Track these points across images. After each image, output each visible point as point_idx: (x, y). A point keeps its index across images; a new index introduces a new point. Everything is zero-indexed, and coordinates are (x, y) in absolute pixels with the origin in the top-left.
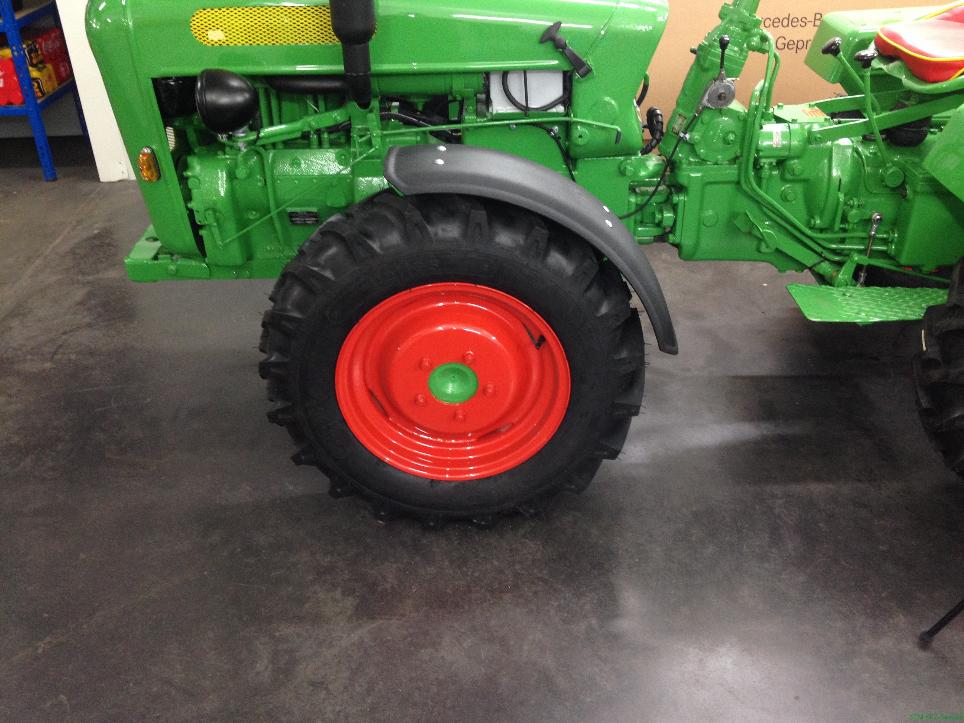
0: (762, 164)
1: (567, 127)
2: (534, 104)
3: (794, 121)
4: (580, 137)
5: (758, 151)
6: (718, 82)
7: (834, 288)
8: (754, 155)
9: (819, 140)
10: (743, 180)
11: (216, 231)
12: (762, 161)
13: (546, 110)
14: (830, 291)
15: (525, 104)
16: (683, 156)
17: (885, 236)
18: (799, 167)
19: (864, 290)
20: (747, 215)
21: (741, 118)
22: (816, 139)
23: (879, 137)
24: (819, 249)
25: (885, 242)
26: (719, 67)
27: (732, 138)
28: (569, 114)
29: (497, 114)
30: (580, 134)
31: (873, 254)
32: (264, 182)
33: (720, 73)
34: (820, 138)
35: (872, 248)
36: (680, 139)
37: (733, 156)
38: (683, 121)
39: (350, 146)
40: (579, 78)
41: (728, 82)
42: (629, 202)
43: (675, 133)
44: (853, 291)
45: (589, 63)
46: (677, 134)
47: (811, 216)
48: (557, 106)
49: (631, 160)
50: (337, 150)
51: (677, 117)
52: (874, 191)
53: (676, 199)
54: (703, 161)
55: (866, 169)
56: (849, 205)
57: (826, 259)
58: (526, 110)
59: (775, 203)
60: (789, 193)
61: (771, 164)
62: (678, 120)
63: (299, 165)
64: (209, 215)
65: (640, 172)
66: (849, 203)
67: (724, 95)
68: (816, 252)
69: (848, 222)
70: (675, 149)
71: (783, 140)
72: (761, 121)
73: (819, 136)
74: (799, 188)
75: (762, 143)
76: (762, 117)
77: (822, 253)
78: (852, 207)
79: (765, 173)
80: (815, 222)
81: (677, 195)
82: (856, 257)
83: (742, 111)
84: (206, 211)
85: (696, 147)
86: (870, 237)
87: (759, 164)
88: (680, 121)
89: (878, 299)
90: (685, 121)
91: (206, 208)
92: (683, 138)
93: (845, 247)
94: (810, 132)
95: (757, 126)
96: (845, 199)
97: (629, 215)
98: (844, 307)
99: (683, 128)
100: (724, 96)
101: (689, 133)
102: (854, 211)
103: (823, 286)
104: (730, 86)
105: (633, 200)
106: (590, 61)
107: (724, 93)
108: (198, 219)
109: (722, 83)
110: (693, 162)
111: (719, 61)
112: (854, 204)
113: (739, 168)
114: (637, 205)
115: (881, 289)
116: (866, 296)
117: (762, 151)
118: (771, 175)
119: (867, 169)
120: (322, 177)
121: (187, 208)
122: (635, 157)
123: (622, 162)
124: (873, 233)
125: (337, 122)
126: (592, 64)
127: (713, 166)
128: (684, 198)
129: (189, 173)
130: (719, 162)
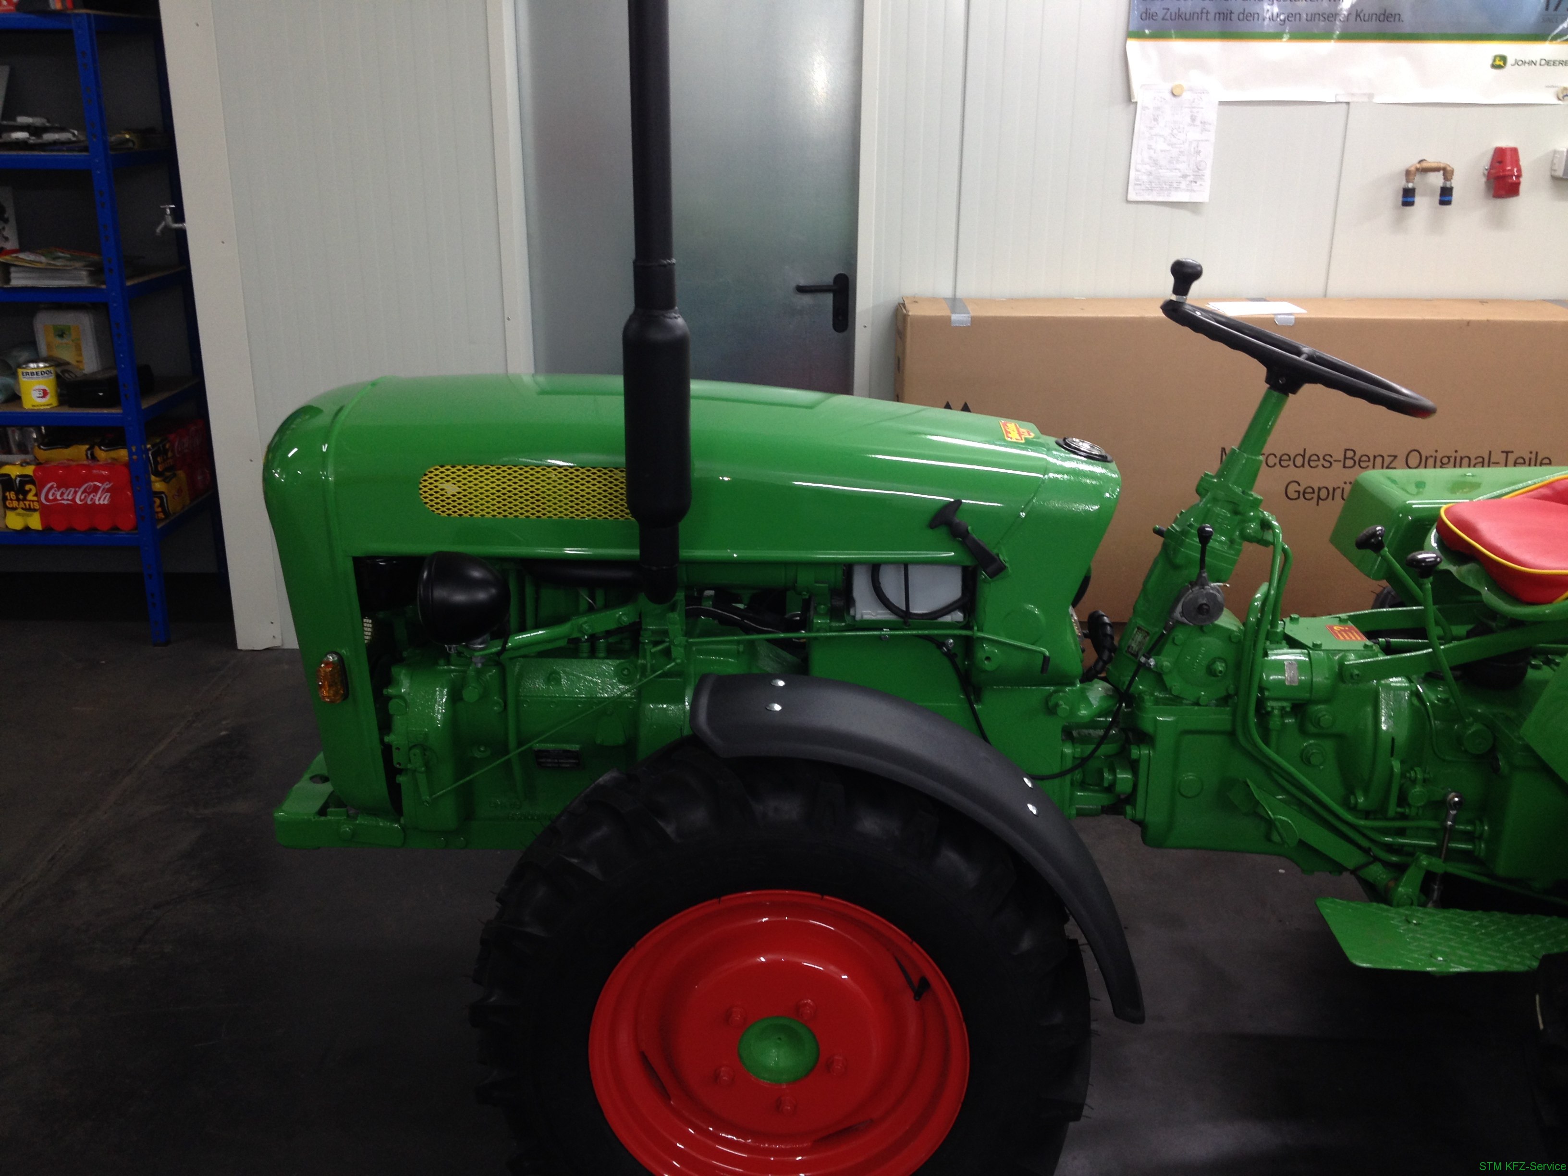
0: (1269, 709)
1: (969, 645)
2: (919, 608)
3: (1316, 647)
4: (988, 658)
5: (1261, 689)
6: (1197, 588)
7: (1392, 908)
8: (1255, 694)
9: (1356, 678)
10: (1239, 732)
11: (422, 778)
12: (1269, 704)
13: (936, 618)
14: (1385, 914)
15: (904, 609)
16: (1145, 689)
17: (1469, 828)
18: (1327, 717)
19: (1441, 915)
20: (1248, 786)
21: (1234, 640)
22: (1352, 676)
23: (1449, 675)
24: (1365, 843)
25: (1469, 837)
26: (1198, 567)
27: (1220, 669)
28: (971, 624)
29: (863, 621)
30: (988, 655)
31: (1452, 856)
32: (503, 705)
33: (1200, 576)
34: (1358, 675)
35: (1449, 845)
36: (1140, 666)
37: (1223, 693)
38: (1145, 637)
39: (637, 656)
40: (985, 577)
41: (1212, 588)
42: (1063, 754)
43: (1132, 654)
44: (1421, 916)
45: (1001, 557)
46: (1136, 655)
47: (1350, 790)
48: (953, 613)
49: (1065, 692)
50: (618, 662)
51: (1135, 632)
52: (1448, 758)
53: (1136, 753)
54: (1176, 700)
55: (1432, 722)
56: (1410, 778)
57: (1376, 859)
58: (905, 617)
59: (1292, 769)
60: (1313, 754)
61: (1283, 709)
62: (1137, 636)
63: (558, 682)
64: (415, 755)
65: (1079, 710)
66: (1408, 775)
67: (1205, 607)
68: (1359, 847)
69: (1409, 806)
70: (1133, 678)
71: (1301, 675)
72: (1265, 643)
73: (1356, 672)
74: (1329, 746)
75: (1268, 676)
76: (1267, 639)
77: (1370, 849)
78: (1414, 782)
79: (1275, 722)
80: (1357, 801)
81: (1136, 747)
82: (1424, 861)
83: (1235, 628)
84: (410, 749)
85: (1167, 679)
86: (1445, 829)
87: (1265, 709)
88: (1139, 637)
89: (1462, 932)
90: (1148, 638)
91: (411, 745)
92: (1144, 664)
93: (1406, 841)
94: (1341, 664)
95: (1260, 652)
96: (1401, 768)
97: (1062, 774)
98: (1409, 943)
99: (1144, 649)
100: (1207, 609)
101: (1154, 657)
102: (1417, 789)
103: (1375, 904)
104: (1215, 595)
105: (1068, 750)
106: (1002, 554)
107: (1205, 604)
108: (398, 758)
109: (1202, 590)
110: (1162, 698)
111: (1198, 556)
112: (1416, 778)
113: (1234, 714)
114: (1074, 758)
115: (1467, 915)
116: (1443, 924)
117: (1268, 689)
118: (1284, 725)
119: (1435, 724)
120: (592, 701)
121: (382, 741)
122: (1070, 688)
123: (1051, 695)
124: (1449, 823)
125: (621, 624)
126: (1006, 559)
127: (1192, 707)
128: (1148, 752)
129: (391, 691)
130: (1201, 702)
